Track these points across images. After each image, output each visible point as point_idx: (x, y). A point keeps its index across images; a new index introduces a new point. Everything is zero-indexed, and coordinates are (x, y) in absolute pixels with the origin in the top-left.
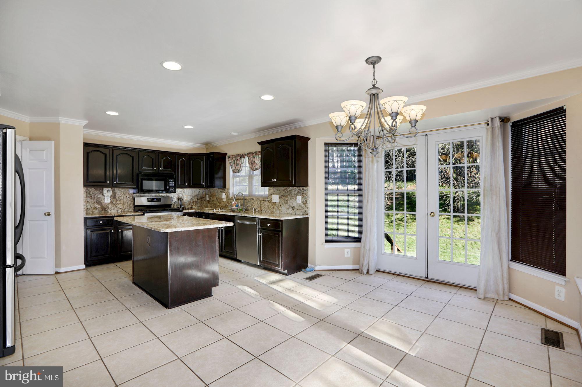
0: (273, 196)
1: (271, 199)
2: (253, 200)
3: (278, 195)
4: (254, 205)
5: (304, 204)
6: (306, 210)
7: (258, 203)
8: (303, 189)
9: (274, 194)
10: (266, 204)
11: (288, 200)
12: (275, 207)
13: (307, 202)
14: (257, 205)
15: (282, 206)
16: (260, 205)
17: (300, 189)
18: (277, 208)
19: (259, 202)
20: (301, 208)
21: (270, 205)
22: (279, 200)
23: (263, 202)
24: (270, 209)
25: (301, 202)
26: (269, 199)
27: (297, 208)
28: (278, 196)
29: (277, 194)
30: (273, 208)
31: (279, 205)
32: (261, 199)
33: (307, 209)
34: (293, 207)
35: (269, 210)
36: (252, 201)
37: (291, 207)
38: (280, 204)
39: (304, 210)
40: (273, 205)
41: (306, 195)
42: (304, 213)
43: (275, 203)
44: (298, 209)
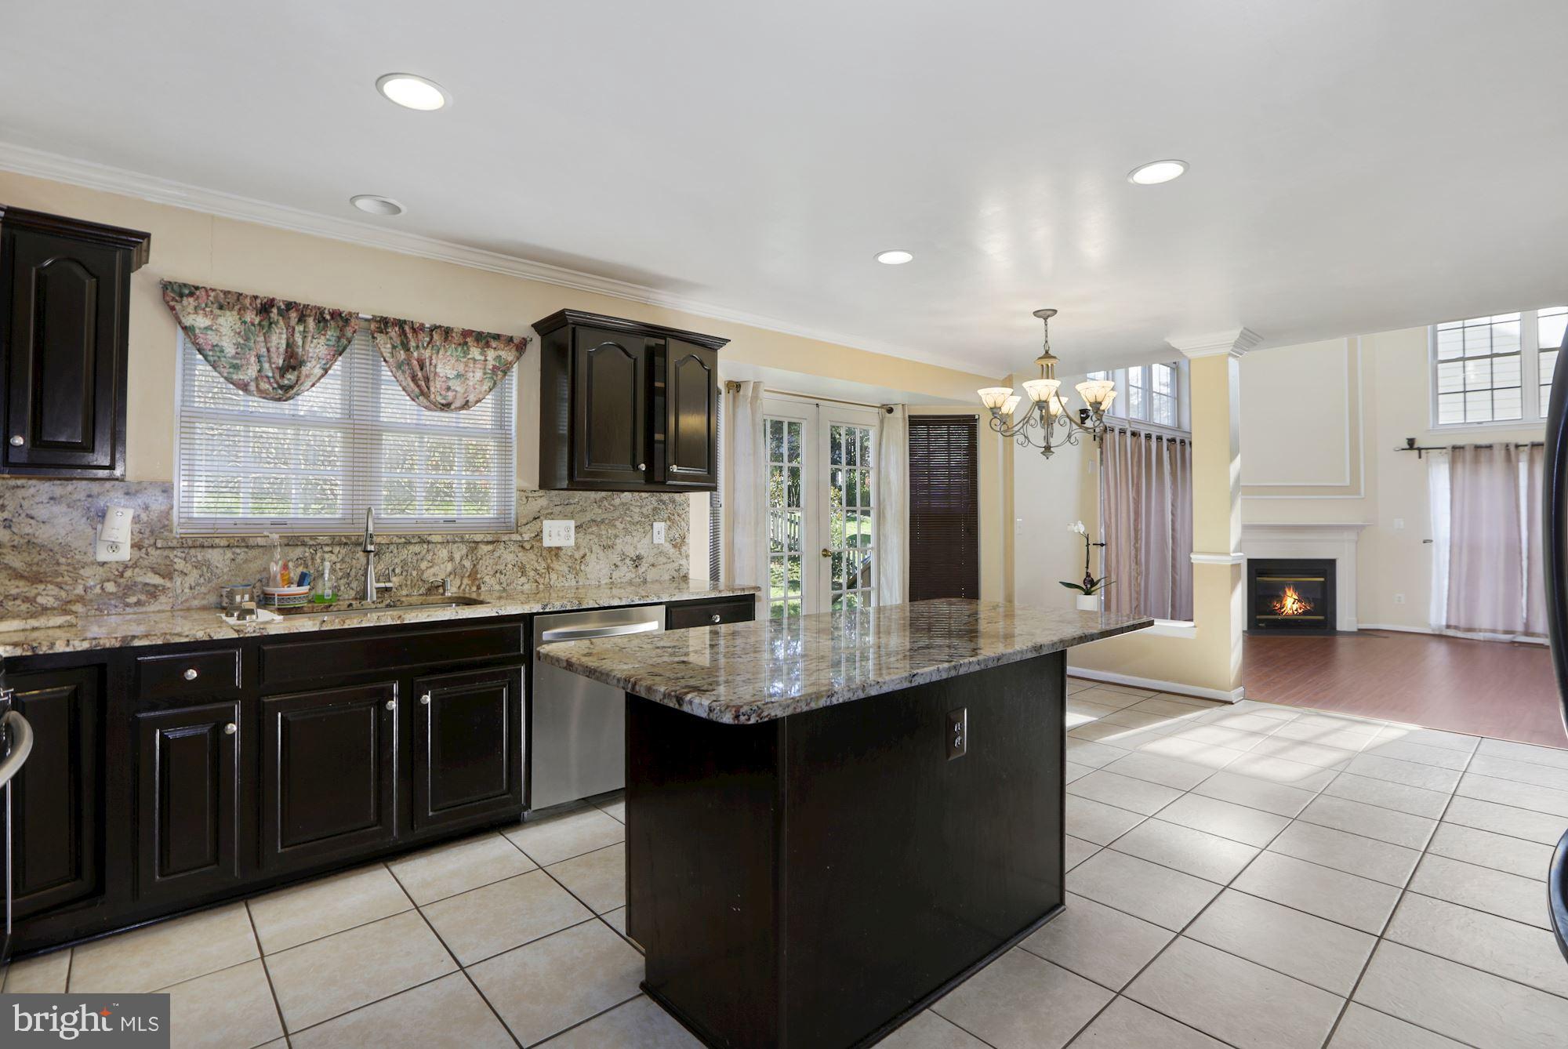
0: (545, 522)
1: (538, 536)
2: (422, 541)
3: (572, 518)
4: (424, 565)
5: (675, 546)
6: (681, 565)
7: (457, 557)
8: (674, 502)
9: (550, 516)
10: (510, 558)
11: (616, 536)
12: (555, 565)
13: (686, 540)
14: (449, 567)
15: (591, 559)
16: (467, 564)
17: (661, 501)
18: (566, 569)
19: (464, 551)
20: (665, 560)
21: (529, 559)
22: (576, 539)
23: (490, 547)
24: (532, 573)
25: (666, 540)
26: (526, 537)
27: (651, 560)
28: (572, 524)
29: (565, 517)
30: (548, 568)
31: (578, 556)
32: (478, 538)
33: (683, 562)
34: (637, 560)
35: (523, 579)
36: (417, 548)
37: (628, 561)
38: (581, 553)
39: (676, 565)
40: (545, 559)
41: (683, 519)
42: (675, 574)
43: (559, 548)
44: (653, 565)
